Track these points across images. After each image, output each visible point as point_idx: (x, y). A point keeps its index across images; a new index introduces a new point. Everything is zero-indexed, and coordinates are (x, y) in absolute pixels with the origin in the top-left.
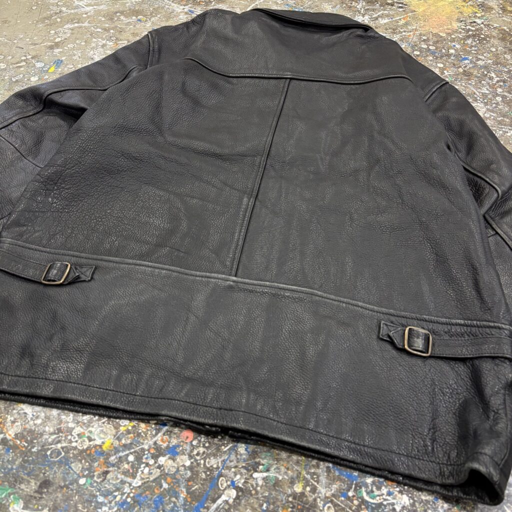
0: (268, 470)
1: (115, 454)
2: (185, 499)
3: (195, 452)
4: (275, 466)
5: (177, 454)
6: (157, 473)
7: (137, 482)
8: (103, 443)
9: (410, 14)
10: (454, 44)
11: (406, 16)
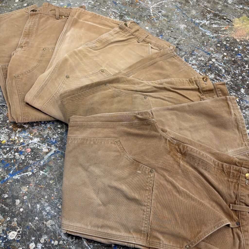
0: (46, 172)
1: (4, 146)
2: (16, 168)
3: (28, 156)
4: (49, 172)
5: (22, 154)
6: (13, 157)
7: (5, 157)
8: (3, 141)
9: (230, 26)
10: (240, 46)
11: (227, 26)
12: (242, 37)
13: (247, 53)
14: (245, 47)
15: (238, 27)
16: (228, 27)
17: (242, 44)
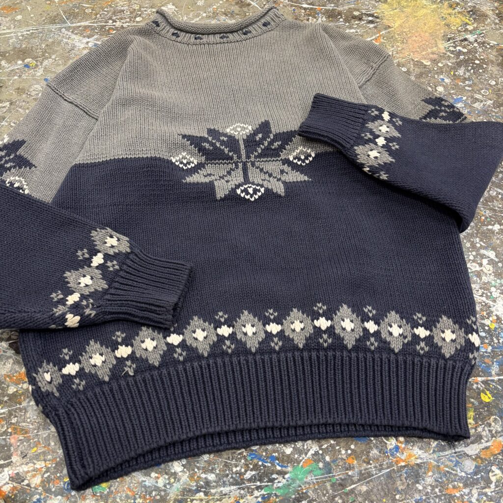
9: (384, 32)
10: (442, 77)
11: (378, 35)
12: (430, 50)
13: (470, 89)
14: (454, 75)
15: (401, 26)
16: (381, 36)
17: (441, 68)
